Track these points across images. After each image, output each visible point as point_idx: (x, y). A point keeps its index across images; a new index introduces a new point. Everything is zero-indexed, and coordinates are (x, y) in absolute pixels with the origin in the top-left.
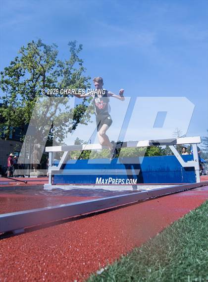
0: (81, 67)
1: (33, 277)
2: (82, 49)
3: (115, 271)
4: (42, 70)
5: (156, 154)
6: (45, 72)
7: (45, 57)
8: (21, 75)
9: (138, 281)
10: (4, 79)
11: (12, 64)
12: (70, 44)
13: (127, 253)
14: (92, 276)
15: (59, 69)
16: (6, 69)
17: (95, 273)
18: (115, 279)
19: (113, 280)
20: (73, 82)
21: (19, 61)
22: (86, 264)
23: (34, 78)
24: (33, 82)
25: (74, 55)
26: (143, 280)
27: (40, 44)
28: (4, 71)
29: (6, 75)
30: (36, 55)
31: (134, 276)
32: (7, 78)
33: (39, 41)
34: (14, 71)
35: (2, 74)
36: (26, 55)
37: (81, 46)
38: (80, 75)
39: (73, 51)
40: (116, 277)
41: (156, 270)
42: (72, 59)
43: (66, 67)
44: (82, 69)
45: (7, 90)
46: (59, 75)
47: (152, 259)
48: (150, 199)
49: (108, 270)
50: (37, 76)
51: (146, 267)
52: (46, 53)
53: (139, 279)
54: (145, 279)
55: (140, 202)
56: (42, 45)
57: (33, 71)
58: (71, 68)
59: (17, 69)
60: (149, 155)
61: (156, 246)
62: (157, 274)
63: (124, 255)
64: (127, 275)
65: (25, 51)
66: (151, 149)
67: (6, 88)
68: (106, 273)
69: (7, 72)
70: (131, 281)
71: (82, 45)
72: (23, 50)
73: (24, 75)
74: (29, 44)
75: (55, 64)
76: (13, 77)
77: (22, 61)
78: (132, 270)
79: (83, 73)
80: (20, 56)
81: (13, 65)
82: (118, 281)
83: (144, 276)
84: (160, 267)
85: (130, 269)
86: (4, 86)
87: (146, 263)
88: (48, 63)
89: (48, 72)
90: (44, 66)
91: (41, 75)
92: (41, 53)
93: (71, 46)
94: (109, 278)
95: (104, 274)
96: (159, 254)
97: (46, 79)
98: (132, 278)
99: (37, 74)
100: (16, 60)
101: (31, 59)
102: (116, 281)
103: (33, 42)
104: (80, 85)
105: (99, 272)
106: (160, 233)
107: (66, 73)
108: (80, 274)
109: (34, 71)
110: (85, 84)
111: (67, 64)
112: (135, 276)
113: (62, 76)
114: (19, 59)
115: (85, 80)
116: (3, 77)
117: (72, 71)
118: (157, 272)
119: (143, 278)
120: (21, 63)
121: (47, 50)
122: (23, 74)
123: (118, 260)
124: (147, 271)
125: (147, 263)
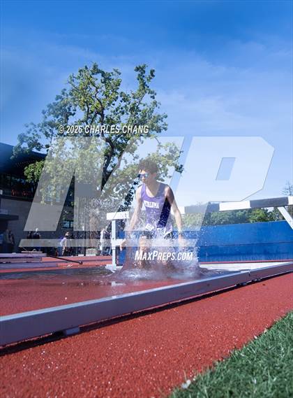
0: (153, 100)
1: (94, 394)
2: (153, 76)
3: (208, 383)
4: (100, 106)
5: (261, 219)
6: (103, 109)
7: (104, 89)
8: (71, 114)
9: (240, 397)
10: (47, 120)
11: (57, 99)
12: (137, 69)
13: (223, 358)
14: (176, 391)
15: (123, 104)
16: (50, 106)
17: (180, 387)
18: (207, 395)
19: (205, 395)
20: (142, 123)
21: (67, 95)
22: (166, 375)
23: (88, 118)
24: (87, 124)
25: (144, 85)
26: (246, 395)
27: (96, 70)
28: (46, 109)
29: (49, 115)
30: (91, 86)
31: (233, 390)
32: (51, 118)
33: (95, 67)
34: (61, 108)
35: (44, 112)
36: (77, 85)
37: (152, 72)
38: (152, 112)
39: (142, 79)
40: (208, 391)
41: (264, 381)
42: (140, 90)
43: (132, 101)
44: (155, 103)
45: (52, 135)
46: (123, 113)
47: (258, 365)
48: (253, 282)
49: (197, 381)
50: (93, 115)
51: (250, 376)
52: (104, 82)
53: (241, 394)
54: (249, 394)
55: (239, 286)
56: (99, 71)
57: (87, 108)
58: (140, 103)
59: (65, 105)
60: (251, 221)
61: (263, 347)
62: (265, 386)
63: (219, 361)
64: (224, 388)
65: (76, 80)
66: (253, 212)
67: (49, 133)
68: (194, 387)
69: (51, 110)
70: (230, 396)
71: (154, 71)
72: (72, 79)
73: (74, 114)
74: (80, 71)
75: (117, 98)
76: (60, 117)
77: (71, 94)
78: (231, 382)
79: (156, 109)
80: (69, 88)
81: (59, 100)
82: (212, 397)
83: (248, 389)
84: (269, 376)
85: (227, 380)
86: (48, 131)
87: (250, 371)
88: (107, 96)
89: (108, 109)
90: (102, 101)
91: (98, 113)
92: (98, 83)
93: (139, 72)
94: (199, 393)
95: (192, 388)
96: (268, 359)
97: (105, 119)
98: (231, 393)
99: (92, 112)
100: (63, 93)
101: (83, 91)
102: (209, 397)
103: (86, 68)
104: (153, 126)
105: (185, 386)
106: (269, 329)
107: (132, 109)
108: (159, 389)
109: (89, 108)
110: (160, 124)
111: (134, 98)
112: (235, 391)
113: (128, 114)
114: (67, 92)
115: (159, 119)
116: (46, 117)
117: (141, 107)
118: (266, 382)
119: (246, 393)
120: (69, 96)
121: (106, 79)
122: (73, 112)
123: (210, 368)
124: (252, 382)
125: (252, 371)
